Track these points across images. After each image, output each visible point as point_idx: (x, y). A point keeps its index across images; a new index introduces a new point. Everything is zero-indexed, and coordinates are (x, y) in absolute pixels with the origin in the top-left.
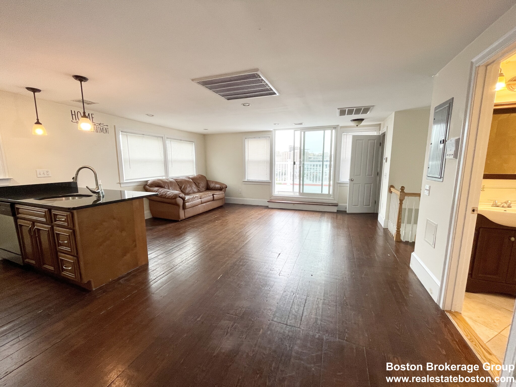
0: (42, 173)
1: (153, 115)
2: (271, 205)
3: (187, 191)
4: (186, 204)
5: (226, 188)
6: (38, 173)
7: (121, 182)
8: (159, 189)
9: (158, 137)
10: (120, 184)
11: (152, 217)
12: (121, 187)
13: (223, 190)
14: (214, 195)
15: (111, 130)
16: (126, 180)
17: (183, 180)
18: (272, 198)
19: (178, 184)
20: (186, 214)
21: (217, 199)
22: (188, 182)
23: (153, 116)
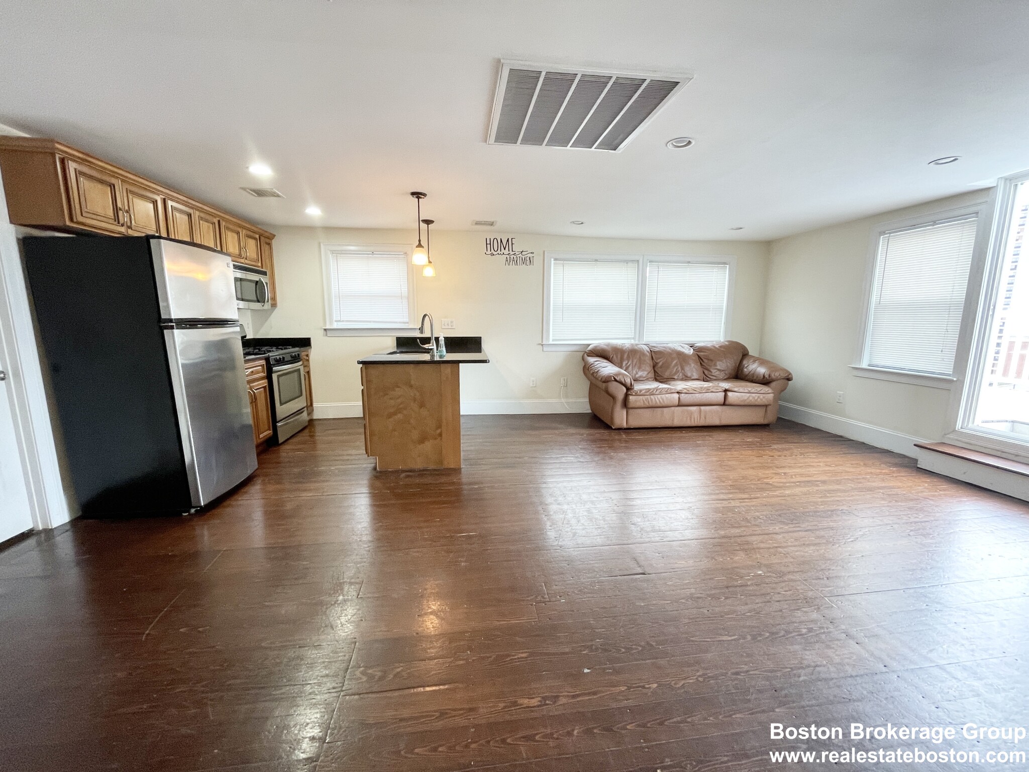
0: (446, 324)
1: (583, 221)
2: (926, 460)
3: (666, 374)
4: (631, 397)
5: (789, 379)
6: (443, 323)
7: (544, 343)
8: (596, 361)
9: (627, 262)
10: (542, 345)
11: (590, 411)
12: (543, 351)
13: (773, 384)
14: (730, 394)
15: (537, 260)
16: (553, 340)
17: (668, 350)
18: (951, 438)
19: (653, 357)
20: (630, 418)
21: (735, 403)
22: (680, 354)
23: (582, 223)
